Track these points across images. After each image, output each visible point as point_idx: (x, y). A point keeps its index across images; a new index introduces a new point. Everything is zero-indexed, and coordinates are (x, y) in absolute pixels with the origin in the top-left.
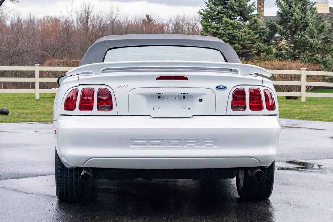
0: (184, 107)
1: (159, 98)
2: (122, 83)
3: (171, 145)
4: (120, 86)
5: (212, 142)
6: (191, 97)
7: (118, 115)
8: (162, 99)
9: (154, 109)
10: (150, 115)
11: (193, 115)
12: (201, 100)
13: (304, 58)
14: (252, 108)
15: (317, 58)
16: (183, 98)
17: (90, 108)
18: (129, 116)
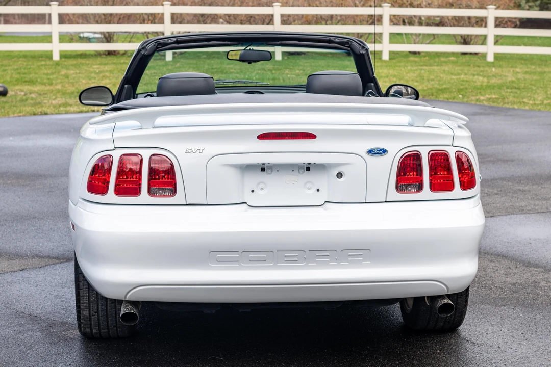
0: (308, 185)
1: (262, 171)
2: (194, 146)
3: (285, 261)
4: (190, 151)
5: (362, 255)
6: (322, 167)
7: (188, 203)
8: (267, 172)
9: (253, 191)
10: (245, 203)
11: (325, 202)
12: (340, 175)
14: (434, 188)
16: (307, 170)
17: (136, 191)
18: (207, 205)
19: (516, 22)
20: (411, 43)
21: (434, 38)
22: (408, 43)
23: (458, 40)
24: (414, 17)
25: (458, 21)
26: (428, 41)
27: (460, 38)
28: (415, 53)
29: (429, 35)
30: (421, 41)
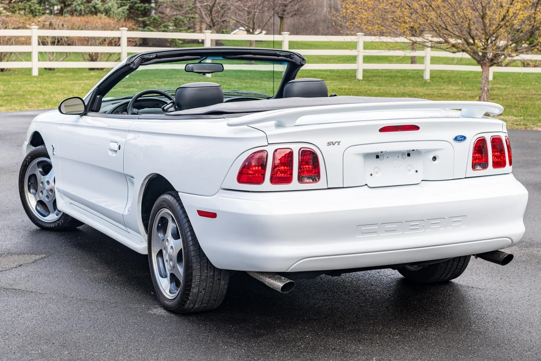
0: (409, 168)
1: (376, 158)
3: (411, 229)
5: (461, 221)
7: (329, 187)
8: (381, 159)
9: (371, 175)
10: (366, 185)
11: (422, 181)
12: (434, 159)
13: (78, 4)
15: (96, 4)
16: (408, 156)
17: (288, 180)
18: (343, 188)
19: (136, 41)
20: (46, 61)
21: (67, 56)
22: (42, 61)
23: (86, 58)
24: (46, 38)
25: (86, 41)
26: (62, 59)
27: (88, 56)
28: (50, 69)
29: (61, 53)
30: (55, 59)
